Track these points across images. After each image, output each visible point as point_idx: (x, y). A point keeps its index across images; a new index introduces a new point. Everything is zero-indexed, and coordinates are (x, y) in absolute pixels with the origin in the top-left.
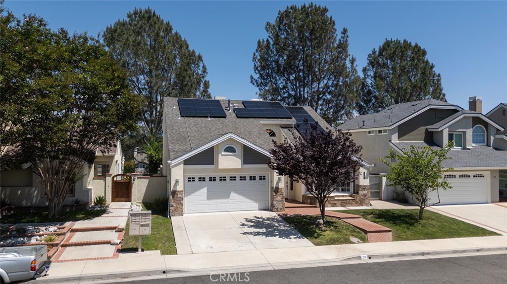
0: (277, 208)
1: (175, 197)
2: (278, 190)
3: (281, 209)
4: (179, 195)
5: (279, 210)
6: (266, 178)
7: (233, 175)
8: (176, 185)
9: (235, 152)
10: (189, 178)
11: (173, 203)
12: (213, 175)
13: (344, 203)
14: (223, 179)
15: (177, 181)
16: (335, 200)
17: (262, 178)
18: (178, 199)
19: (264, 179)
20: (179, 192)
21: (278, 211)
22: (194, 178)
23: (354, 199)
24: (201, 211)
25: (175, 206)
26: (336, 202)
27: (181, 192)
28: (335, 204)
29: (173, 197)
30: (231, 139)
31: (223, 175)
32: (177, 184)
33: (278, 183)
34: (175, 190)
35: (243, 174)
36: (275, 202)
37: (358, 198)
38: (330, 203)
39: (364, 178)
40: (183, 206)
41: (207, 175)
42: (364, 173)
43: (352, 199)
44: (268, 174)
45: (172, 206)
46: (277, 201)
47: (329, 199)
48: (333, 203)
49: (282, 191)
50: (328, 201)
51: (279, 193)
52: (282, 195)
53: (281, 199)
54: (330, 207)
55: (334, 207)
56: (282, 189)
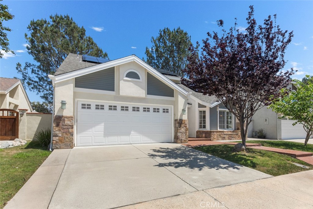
0: (181, 140)
1: (61, 124)
2: (182, 123)
3: (185, 141)
4: (67, 122)
5: (183, 141)
6: (169, 111)
7: (136, 105)
8: (62, 108)
9: (139, 78)
10: (83, 105)
11: (58, 132)
12: (113, 103)
13: (230, 137)
14: (125, 109)
15: (63, 103)
17: (166, 111)
18: (64, 127)
19: (167, 112)
21: (182, 143)
22: (90, 105)
23: (237, 134)
24: (99, 144)
25: (60, 135)
26: (225, 136)
27: (70, 118)
29: (58, 125)
30: (134, 63)
31: (125, 104)
32: (64, 107)
33: (181, 115)
34: (60, 114)
35: (147, 105)
36: (179, 134)
37: (240, 133)
38: (221, 137)
40: (72, 135)
41: (107, 103)
44: (171, 107)
45: (57, 136)
46: (181, 132)
47: (220, 133)
48: (223, 137)
49: (186, 123)
50: (220, 135)
51: (183, 125)
52: (185, 127)
53: (185, 131)
54: (221, 140)
55: (224, 140)
56: (186, 121)
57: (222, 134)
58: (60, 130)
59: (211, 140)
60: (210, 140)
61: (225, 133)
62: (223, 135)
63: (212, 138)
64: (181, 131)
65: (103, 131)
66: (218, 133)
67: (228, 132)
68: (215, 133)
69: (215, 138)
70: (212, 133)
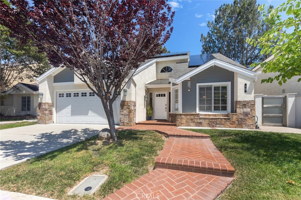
1: (41, 108)
2: (124, 104)
3: (128, 124)
5: (125, 124)
10: (60, 94)
11: (39, 113)
12: (76, 91)
13: (213, 122)
16: (200, 119)
18: (43, 110)
20: (44, 104)
22: (63, 94)
23: (230, 119)
24: (67, 122)
25: (40, 115)
26: (201, 121)
28: (201, 123)
29: (39, 109)
33: (124, 96)
36: (121, 117)
37: (235, 117)
38: (194, 122)
39: (246, 91)
41: (72, 92)
42: (246, 85)
43: (225, 119)
45: (39, 116)
46: (123, 115)
47: (192, 117)
48: (198, 122)
49: (129, 105)
50: (191, 119)
51: (125, 107)
52: (128, 108)
53: (127, 113)
54: (193, 126)
55: (199, 126)
56: (129, 103)
57: (196, 117)
58: (40, 112)
59: (177, 125)
60: (175, 125)
61: (200, 117)
62: (197, 119)
63: (177, 123)
64: (124, 113)
65: (70, 112)
66: (188, 117)
67: (216, 116)
68: (183, 116)
69: (182, 122)
70: (178, 117)
